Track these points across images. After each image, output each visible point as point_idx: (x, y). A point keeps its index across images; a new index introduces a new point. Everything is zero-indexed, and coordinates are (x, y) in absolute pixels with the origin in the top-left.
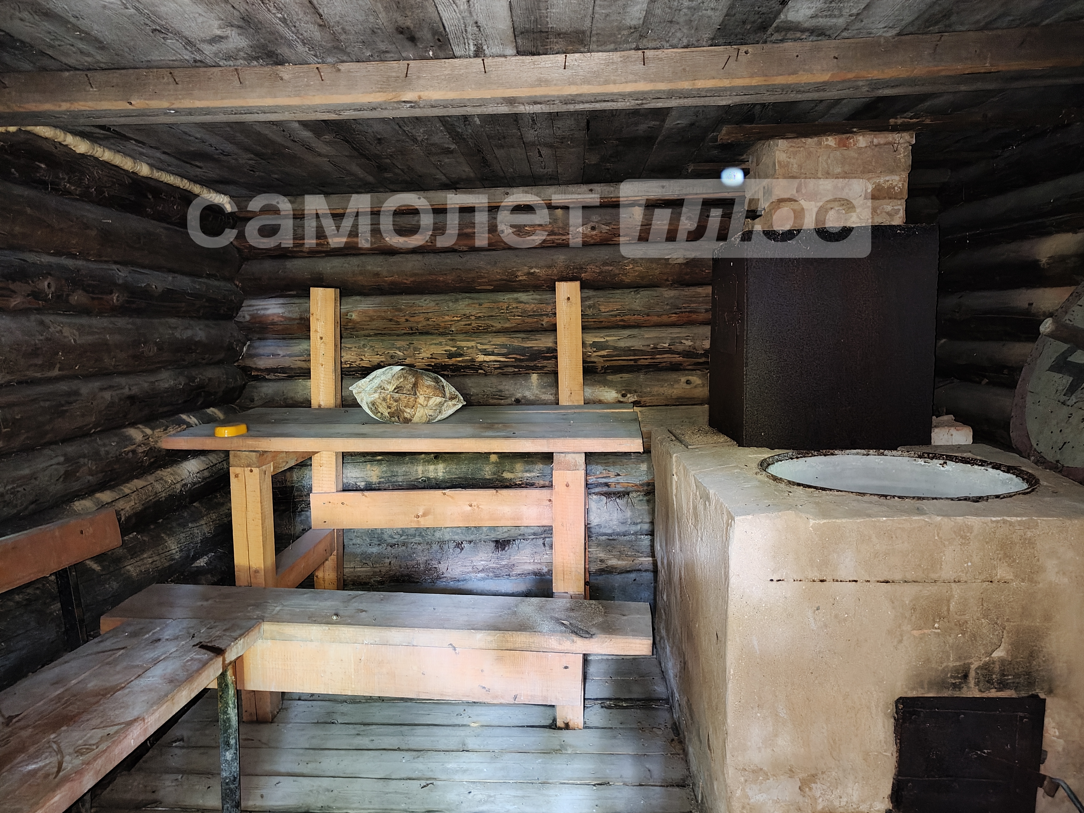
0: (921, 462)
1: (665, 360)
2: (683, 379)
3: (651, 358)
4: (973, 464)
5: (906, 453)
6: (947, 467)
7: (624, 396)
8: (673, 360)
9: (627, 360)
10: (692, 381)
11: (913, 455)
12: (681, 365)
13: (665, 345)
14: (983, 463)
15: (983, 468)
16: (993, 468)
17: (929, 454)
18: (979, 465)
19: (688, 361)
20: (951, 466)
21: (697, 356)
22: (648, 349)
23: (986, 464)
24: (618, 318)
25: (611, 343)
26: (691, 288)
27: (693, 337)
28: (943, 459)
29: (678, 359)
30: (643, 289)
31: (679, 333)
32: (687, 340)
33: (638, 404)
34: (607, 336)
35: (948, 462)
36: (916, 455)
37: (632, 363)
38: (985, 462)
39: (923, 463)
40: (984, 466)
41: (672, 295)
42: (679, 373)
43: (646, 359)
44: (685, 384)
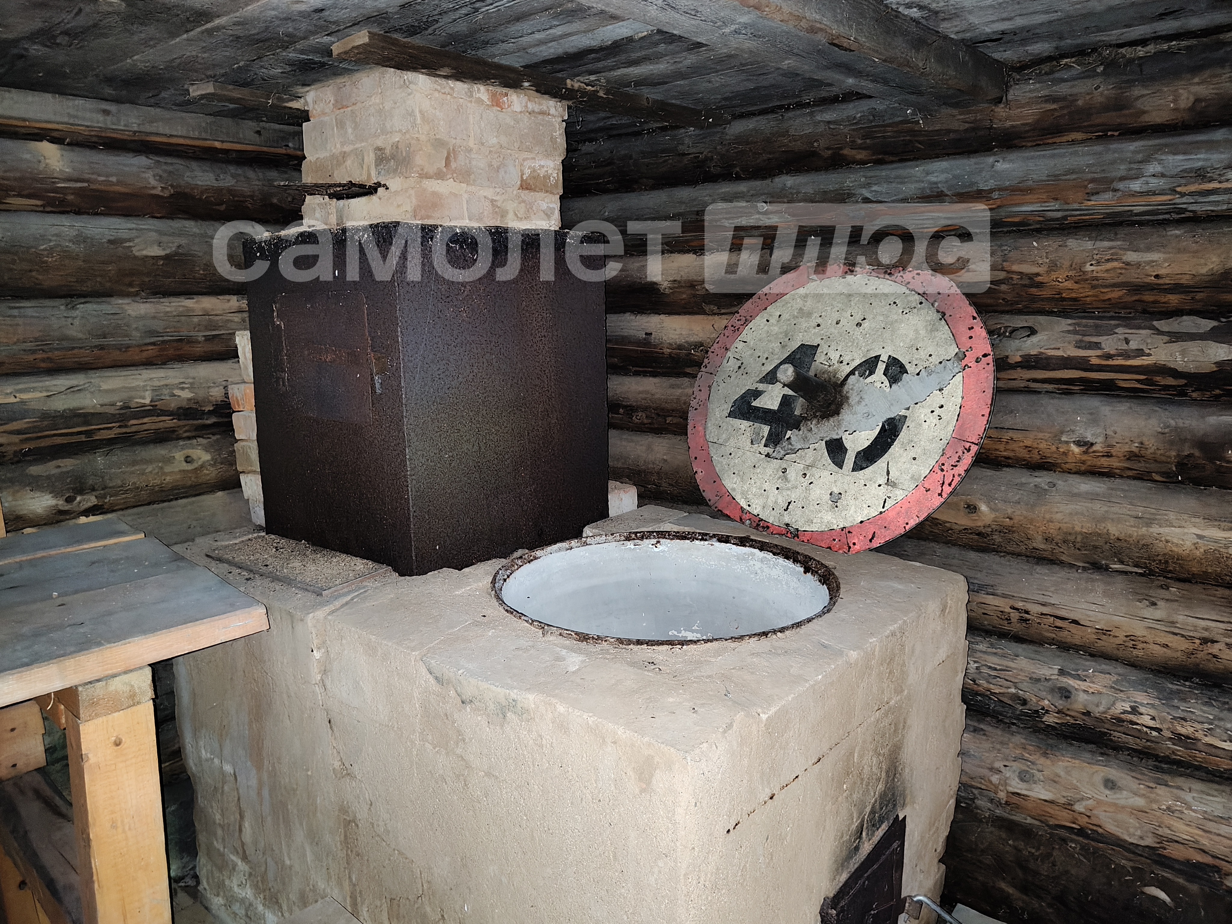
0: (630, 545)
1: (145, 427)
2: (179, 456)
3: (120, 427)
4: (693, 539)
5: (611, 537)
6: (660, 548)
7: (69, 500)
8: (161, 425)
9: (72, 434)
10: (195, 457)
11: (618, 538)
12: (174, 431)
13: (143, 401)
14: (704, 537)
15: (706, 543)
16: (720, 541)
17: (636, 533)
18: (701, 540)
19: (184, 426)
20: (666, 545)
21: (202, 414)
22: (111, 410)
23: (708, 537)
24: (39, 356)
25: (34, 405)
26: (172, 299)
27: (191, 384)
28: (655, 538)
29: (168, 422)
30: (83, 300)
31: (166, 378)
32: (183, 389)
33: (98, 510)
34: (21, 391)
35: (661, 540)
36: (623, 538)
37: (83, 438)
38: (706, 534)
39: (633, 547)
40: (706, 540)
41: (142, 312)
42: (170, 445)
43: (110, 428)
44: (185, 464)
